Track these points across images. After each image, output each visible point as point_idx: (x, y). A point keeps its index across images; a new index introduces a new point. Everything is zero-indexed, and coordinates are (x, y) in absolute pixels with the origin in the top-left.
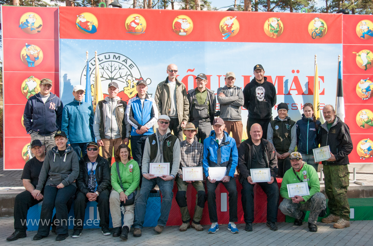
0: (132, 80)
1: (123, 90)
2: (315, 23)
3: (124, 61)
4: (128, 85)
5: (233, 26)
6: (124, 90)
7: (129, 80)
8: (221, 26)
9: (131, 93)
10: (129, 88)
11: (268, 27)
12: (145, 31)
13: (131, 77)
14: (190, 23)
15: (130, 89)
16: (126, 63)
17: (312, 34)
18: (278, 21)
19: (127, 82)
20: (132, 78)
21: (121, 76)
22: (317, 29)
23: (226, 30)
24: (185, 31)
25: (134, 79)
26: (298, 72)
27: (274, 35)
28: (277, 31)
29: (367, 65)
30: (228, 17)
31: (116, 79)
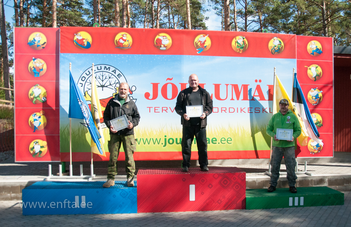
1: (112, 96)
2: (274, 42)
3: (113, 71)
4: (116, 91)
5: (205, 43)
8: (196, 42)
11: (235, 44)
12: (131, 46)
14: (169, 40)
16: (115, 73)
17: (272, 51)
18: (243, 39)
21: (110, 83)
22: (276, 46)
23: (199, 45)
24: (165, 46)
26: (260, 81)
27: (240, 50)
28: (242, 48)
29: (316, 77)
30: (202, 35)
31: (106, 87)
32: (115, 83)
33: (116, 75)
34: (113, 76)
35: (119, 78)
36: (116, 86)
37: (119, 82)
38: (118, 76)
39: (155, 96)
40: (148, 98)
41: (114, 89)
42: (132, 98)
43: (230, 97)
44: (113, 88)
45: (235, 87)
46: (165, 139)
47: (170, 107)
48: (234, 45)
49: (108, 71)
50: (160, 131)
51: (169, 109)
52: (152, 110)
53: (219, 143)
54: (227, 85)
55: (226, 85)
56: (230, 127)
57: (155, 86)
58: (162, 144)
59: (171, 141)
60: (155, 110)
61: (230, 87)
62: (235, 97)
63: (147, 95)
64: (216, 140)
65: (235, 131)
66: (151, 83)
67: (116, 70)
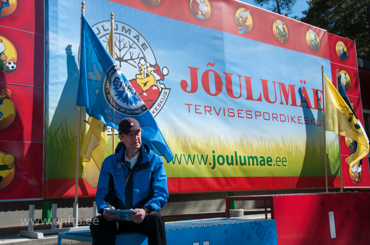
0: (145, 66)
1: (135, 78)
2: (310, 35)
3: (135, 37)
4: (141, 72)
5: (247, 20)
6: (137, 78)
7: (142, 65)
8: (237, 17)
9: (145, 84)
10: (142, 76)
11: (276, 29)
12: (160, 3)
13: (145, 61)
14: (207, 6)
15: (143, 78)
16: (138, 40)
17: (310, 45)
18: (283, 25)
19: (140, 67)
20: (145, 63)
21: (131, 57)
22: (312, 41)
23: (241, 23)
24: (203, 14)
25: (148, 65)
26: (305, 82)
27: (281, 39)
28: (283, 36)
29: (346, 86)
30: (243, 9)
31: (126, 61)
32: (138, 58)
33: (140, 44)
34: (134, 46)
35: (145, 50)
36: (139, 63)
37: (145, 57)
38: (142, 46)
39: (194, 89)
40: (185, 90)
41: (138, 67)
42: (164, 86)
43: (279, 101)
44: (136, 65)
45: (282, 86)
46: (213, 155)
47: (214, 107)
48: (275, 31)
49: (127, 34)
50: (206, 143)
51: (213, 109)
52: (192, 108)
53: (274, 165)
54: (274, 83)
55: (273, 83)
56: (283, 142)
57: (194, 72)
58: (210, 164)
59: (221, 160)
60: (196, 109)
61: (277, 85)
62: (284, 101)
63: (184, 85)
64: (271, 161)
65: (289, 148)
66: (188, 67)
67: (140, 36)
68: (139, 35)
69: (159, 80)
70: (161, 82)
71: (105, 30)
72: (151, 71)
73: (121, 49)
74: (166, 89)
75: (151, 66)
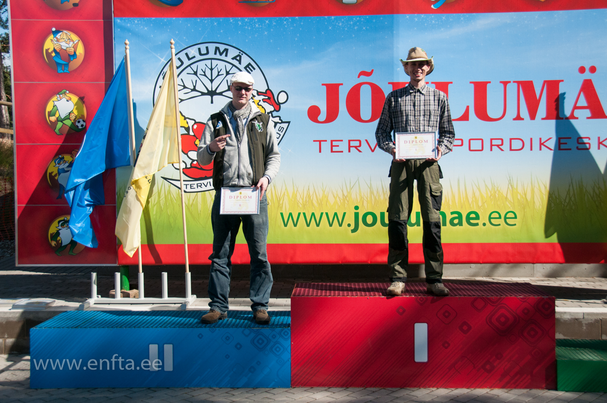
3: (235, 58)
16: (240, 61)
21: (229, 87)
25: (255, 93)
26: (593, 69)
31: (221, 94)
33: (242, 67)
34: (234, 70)
35: (250, 73)
38: (245, 68)
39: (332, 115)
40: (316, 121)
42: (280, 119)
43: (512, 112)
45: (527, 87)
46: (355, 213)
47: (366, 141)
49: (223, 57)
50: (343, 195)
51: (364, 143)
52: (326, 146)
53: (484, 224)
54: (505, 83)
55: (502, 85)
56: (511, 186)
57: (332, 90)
58: (349, 225)
59: (370, 219)
60: (332, 146)
62: (524, 112)
63: (313, 113)
64: (477, 217)
65: (525, 195)
66: (323, 85)
67: (242, 54)
68: (240, 54)
69: (271, 112)
70: (275, 114)
71: (189, 59)
72: (260, 101)
73: (213, 79)
74: (282, 122)
75: (259, 94)
